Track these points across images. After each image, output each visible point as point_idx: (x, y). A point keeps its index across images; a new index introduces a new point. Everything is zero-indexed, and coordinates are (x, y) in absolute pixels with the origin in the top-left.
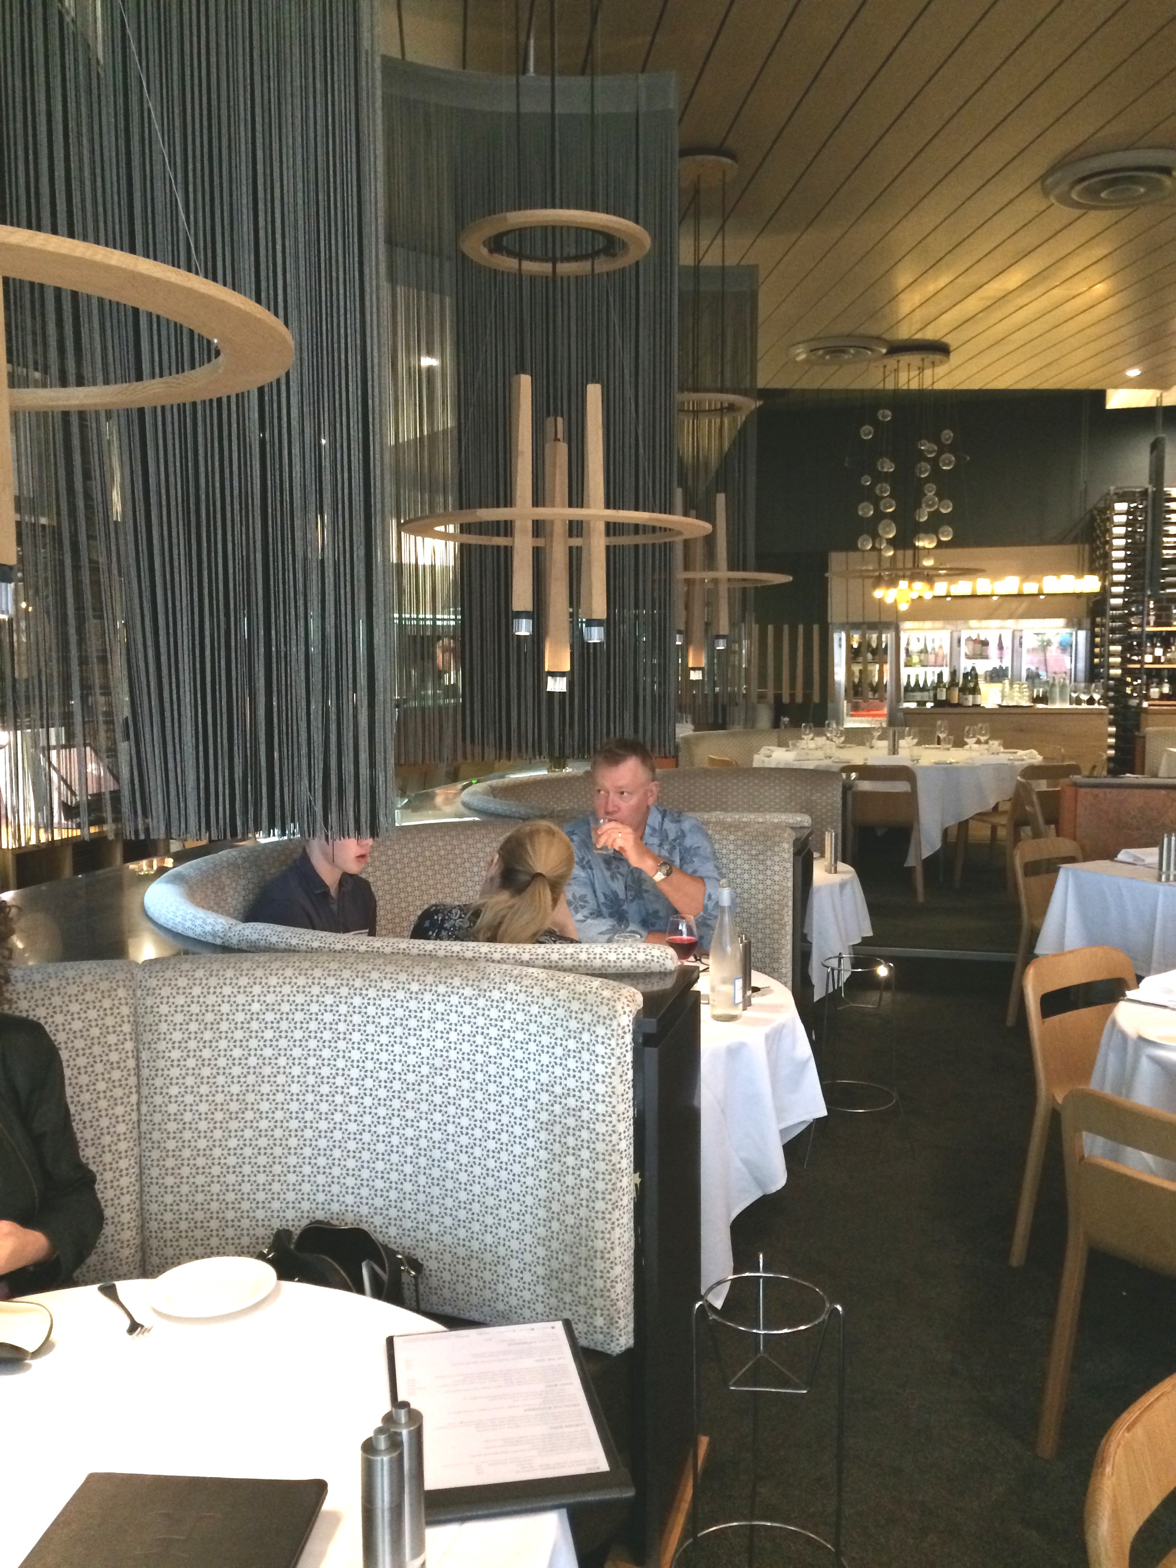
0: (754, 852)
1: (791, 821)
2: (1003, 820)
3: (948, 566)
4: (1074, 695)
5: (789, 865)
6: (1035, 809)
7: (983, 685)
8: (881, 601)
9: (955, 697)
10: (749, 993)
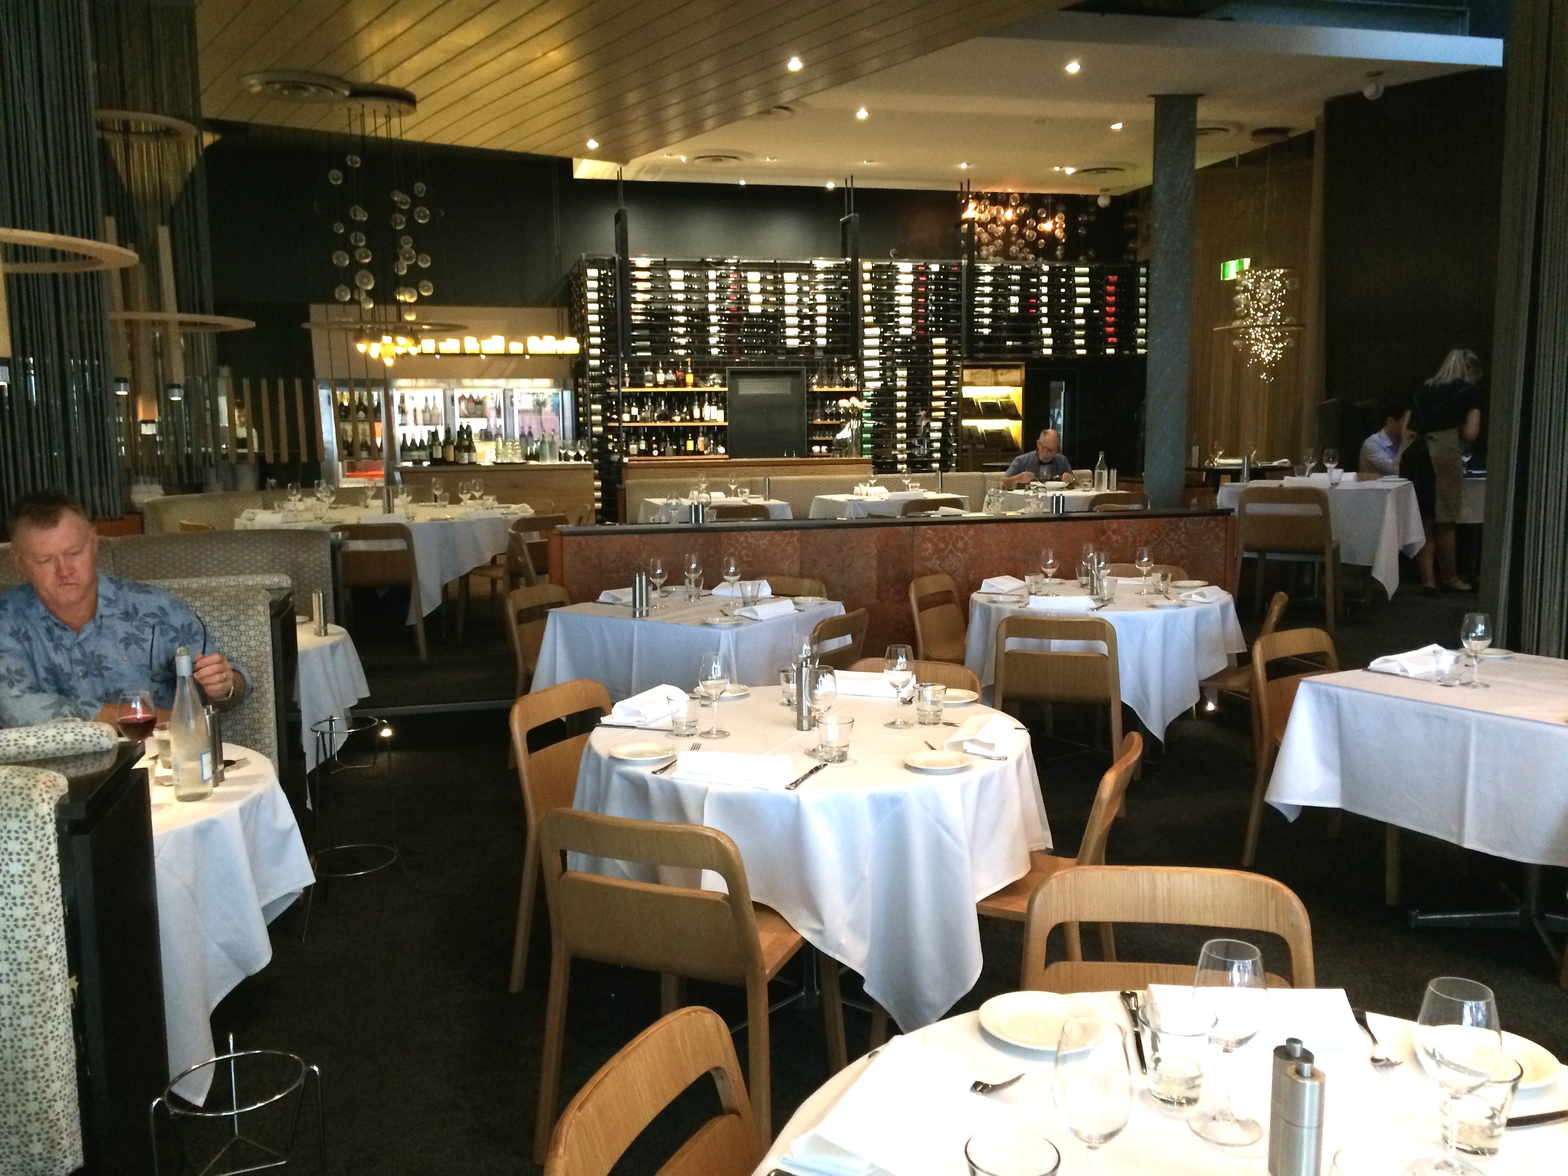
0: (224, 618)
1: (268, 582)
2: (499, 573)
3: (431, 321)
4: (563, 452)
5: (267, 629)
6: (526, 559)
7: (479, 446)
8: (366, 356)
9: (451, 456)
10: (221, 767)
